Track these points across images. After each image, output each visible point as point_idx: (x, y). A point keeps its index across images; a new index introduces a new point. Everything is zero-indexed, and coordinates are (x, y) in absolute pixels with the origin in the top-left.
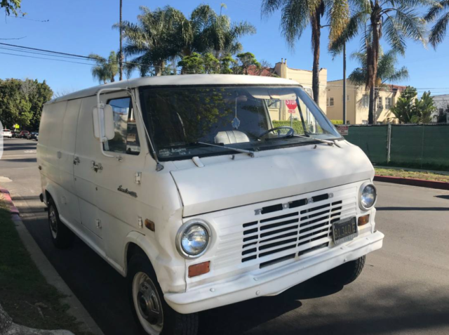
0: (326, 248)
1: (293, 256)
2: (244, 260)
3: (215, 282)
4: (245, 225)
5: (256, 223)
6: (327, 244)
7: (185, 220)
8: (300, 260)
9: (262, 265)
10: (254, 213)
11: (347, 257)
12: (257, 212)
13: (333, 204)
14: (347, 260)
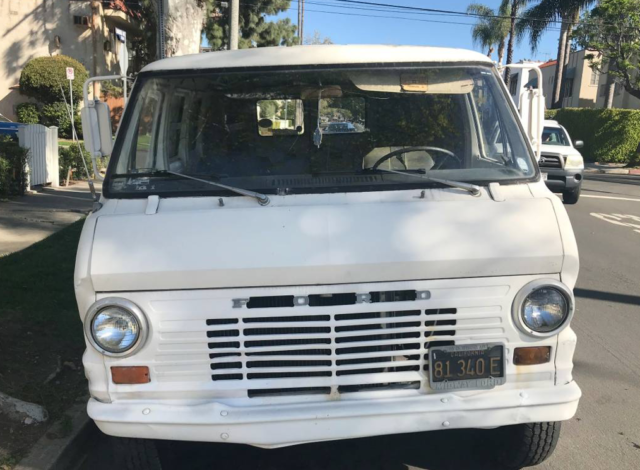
0: (414, 391)
1: (326, 390)
2: (216, 378)
3: (162, 401)
4: (210, 322)
5: (235, 321)
6: (416, 384)
7: (100, 296)
8: (340, 400)
9: (252, 393)
10: (232, 304)
11: (450, 420)
12: (237, 303)
13: (429, 312)
14: (449, 425)
